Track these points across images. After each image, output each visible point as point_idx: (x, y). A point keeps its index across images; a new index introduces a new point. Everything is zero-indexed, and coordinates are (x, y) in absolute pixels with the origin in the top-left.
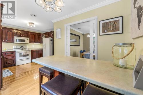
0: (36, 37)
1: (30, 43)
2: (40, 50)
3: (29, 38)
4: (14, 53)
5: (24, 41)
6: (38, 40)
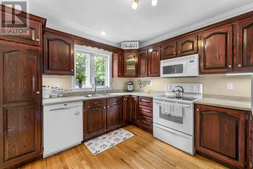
3: (196, 56)
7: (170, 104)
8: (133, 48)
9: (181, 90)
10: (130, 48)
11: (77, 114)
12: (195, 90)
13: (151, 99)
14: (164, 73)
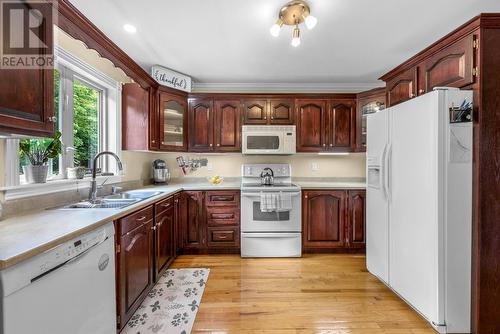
0: (327, 119)
1: (298, 151)
2: (348, 191)
3: (294, 127)
4: (236, 199)
5: (274, 142)
6: (340, 135)
7: (274, 195)
8: (177, 87)
9: (270, 173)
10: (172, 86)
11: (102, 267)
12: (285, 174)
13: (238, 192)
14: (250, 146)
